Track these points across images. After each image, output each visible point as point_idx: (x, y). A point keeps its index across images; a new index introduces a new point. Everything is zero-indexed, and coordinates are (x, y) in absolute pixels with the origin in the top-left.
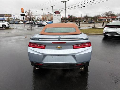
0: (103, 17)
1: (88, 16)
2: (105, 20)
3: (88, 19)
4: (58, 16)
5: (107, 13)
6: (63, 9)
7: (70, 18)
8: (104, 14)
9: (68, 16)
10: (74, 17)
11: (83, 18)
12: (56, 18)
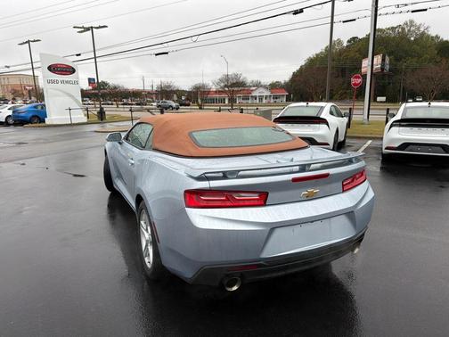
0: (216, 92)
1: (170, 86)
2: (223, 101)
3: (175, 96)
4: (67, 82)
5: (227, 78)
6: (79, 55)
7: (97, 91)
8: (221, 80)
9: (90, 83)
10: (115, 88)
11: (149, 93)
12: (61, 93)
